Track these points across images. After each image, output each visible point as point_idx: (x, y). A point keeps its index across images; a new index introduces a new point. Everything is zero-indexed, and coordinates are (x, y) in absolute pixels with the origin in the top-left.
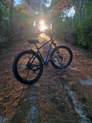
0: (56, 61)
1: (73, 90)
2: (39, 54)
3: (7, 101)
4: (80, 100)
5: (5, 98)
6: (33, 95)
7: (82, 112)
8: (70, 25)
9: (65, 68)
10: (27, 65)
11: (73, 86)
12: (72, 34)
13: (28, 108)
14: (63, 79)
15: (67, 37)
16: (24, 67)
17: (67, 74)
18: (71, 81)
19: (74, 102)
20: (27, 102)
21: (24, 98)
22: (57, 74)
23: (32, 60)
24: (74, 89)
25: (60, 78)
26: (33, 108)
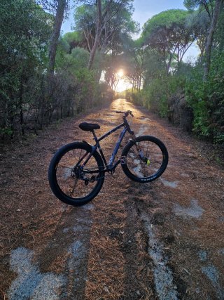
0: (136, 166)
1: (156, 223)
2: (98, 150)
3: (35, 229)
4: (162, 239)
6: (80, 223)
7: (161, 258)
8: (182, 86)
9: (151, 181)
10: (75, 168)
11: (156, 216)
12: (182, 107)
13: (69, 242)
14: (142, 201)
16: (68, 172)
17: (152, 193)
18: (157, 206)
19: (151, 242)
20: (69, 233)
21: (63, 227)
22: (130, 192)
23: (84, 160)
24: (156, 220)
25: (136, 200)
26: (78, 243)
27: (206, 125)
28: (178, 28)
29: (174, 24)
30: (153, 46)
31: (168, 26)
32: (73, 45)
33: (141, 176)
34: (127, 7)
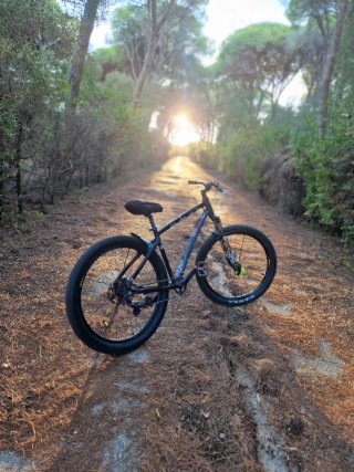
0: (216, 275)
1: (264, 391)
3: (37, 407)
4: (282, 427)
5: (32, 396)
6: (125, 394)
7: (284, 471)
9: (245, 303)
11: (265, 375)
12: (286, 176)
13: (104, 438)
14: (235, 344)
15: (268, 182)
17: (251, 328)
18: (261, 355)
19: (262, 434)
20: (102, 417)
21: (92, 402)
22: (213, 326)
24: (267, 385)
25: (224, 342)
26: (122, 439)
27: (328, 206)
28: (274, 51)
29: (269, 45)
30: (234, 77)
31: (260, 47)
32: (108, 67)
33: (227, 293)
34: (196, 13)
